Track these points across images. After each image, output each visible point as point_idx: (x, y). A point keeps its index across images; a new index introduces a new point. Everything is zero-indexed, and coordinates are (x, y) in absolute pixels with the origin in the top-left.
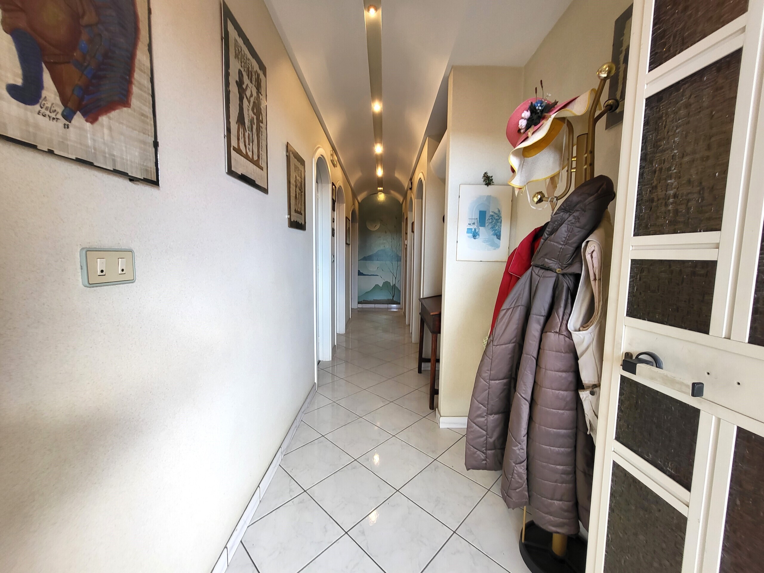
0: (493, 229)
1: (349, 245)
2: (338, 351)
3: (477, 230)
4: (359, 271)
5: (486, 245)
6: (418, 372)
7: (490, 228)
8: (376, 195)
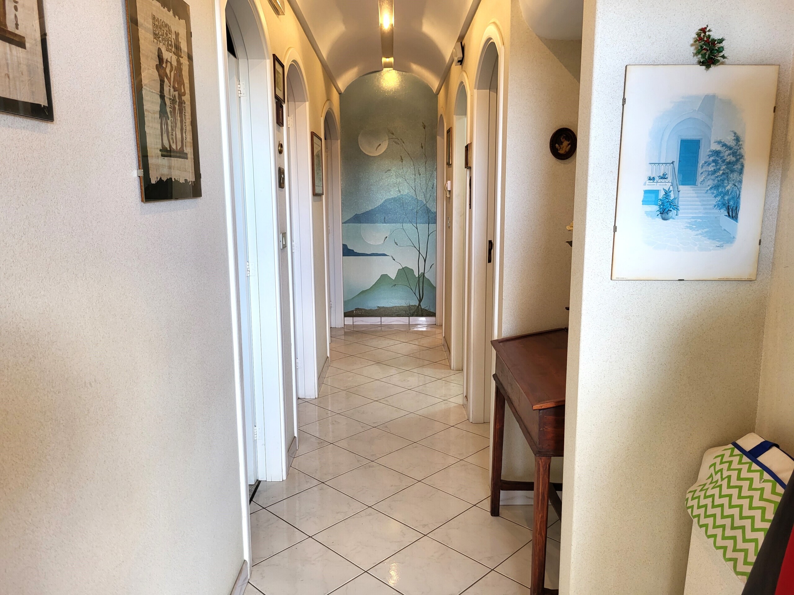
0: (718, 190)
1: (320, 195)
2: (302, 449)
3: (672, 196)
4: (345, 247)
5: (697, 235)
6: (489, 509)
7: (711, 188)
8: (377, 74)
